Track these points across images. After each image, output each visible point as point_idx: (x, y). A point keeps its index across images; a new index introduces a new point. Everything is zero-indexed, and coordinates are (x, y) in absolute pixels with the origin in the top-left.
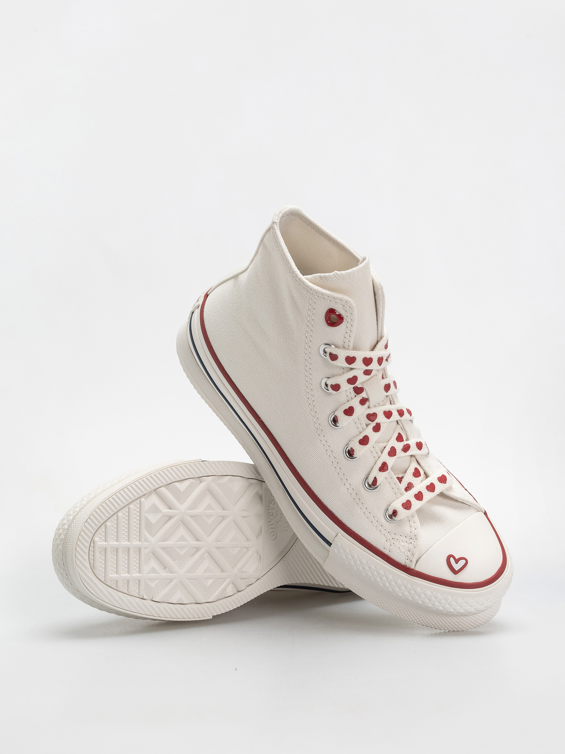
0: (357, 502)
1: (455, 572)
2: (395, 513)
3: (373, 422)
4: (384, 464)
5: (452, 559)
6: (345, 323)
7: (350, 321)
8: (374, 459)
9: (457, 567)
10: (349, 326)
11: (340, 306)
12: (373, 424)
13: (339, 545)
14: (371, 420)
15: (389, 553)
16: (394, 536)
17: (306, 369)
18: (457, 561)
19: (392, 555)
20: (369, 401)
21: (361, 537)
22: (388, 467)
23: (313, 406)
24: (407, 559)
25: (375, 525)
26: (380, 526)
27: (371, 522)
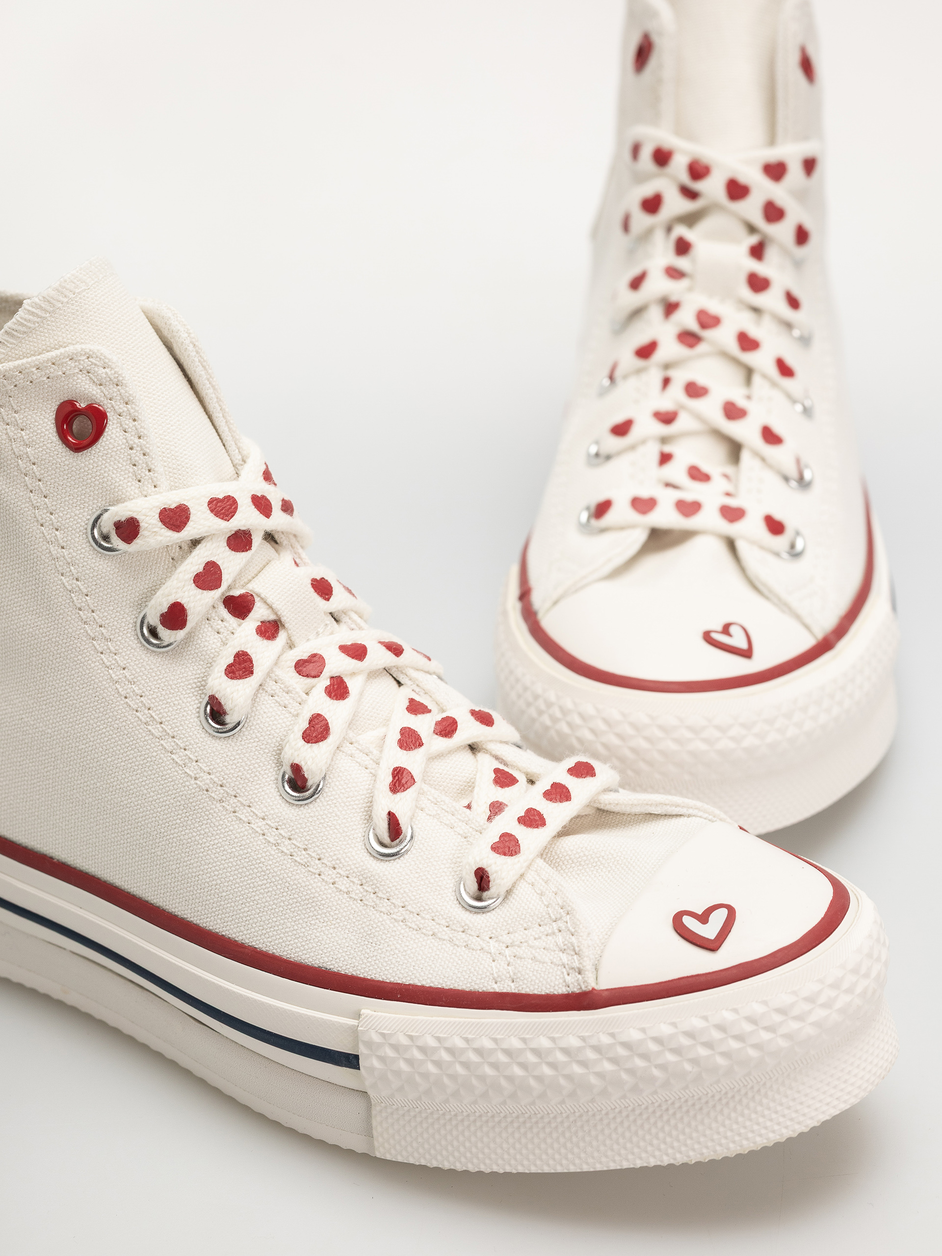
0: (373, 904)
1: (711, 946)
2: (482, 879)
3: (319, 676)
4: (398, 773)
5: (688, 921)
6: (115, 422)
7: (122, 408)
8: (367, 771)
9: (709, 931)
10: (128, 423)
11: (80, 376)
12: (324, 682)
13: (376, 1038)
14: (313, 674)
15: (513, 987)
16: (507, 939)
17: (84, 617)
18: (703, 918)
19: (524, 986)
20: (284, 626)
21: (423, 986)
22: (412, 776)
23: (146, 711)
24: (565, 973)
25: (446, 937)
26: (461, 933)
27: (433, 934)
